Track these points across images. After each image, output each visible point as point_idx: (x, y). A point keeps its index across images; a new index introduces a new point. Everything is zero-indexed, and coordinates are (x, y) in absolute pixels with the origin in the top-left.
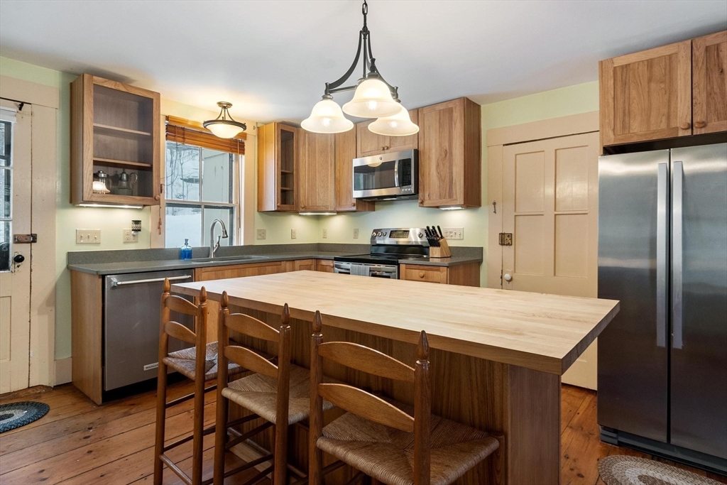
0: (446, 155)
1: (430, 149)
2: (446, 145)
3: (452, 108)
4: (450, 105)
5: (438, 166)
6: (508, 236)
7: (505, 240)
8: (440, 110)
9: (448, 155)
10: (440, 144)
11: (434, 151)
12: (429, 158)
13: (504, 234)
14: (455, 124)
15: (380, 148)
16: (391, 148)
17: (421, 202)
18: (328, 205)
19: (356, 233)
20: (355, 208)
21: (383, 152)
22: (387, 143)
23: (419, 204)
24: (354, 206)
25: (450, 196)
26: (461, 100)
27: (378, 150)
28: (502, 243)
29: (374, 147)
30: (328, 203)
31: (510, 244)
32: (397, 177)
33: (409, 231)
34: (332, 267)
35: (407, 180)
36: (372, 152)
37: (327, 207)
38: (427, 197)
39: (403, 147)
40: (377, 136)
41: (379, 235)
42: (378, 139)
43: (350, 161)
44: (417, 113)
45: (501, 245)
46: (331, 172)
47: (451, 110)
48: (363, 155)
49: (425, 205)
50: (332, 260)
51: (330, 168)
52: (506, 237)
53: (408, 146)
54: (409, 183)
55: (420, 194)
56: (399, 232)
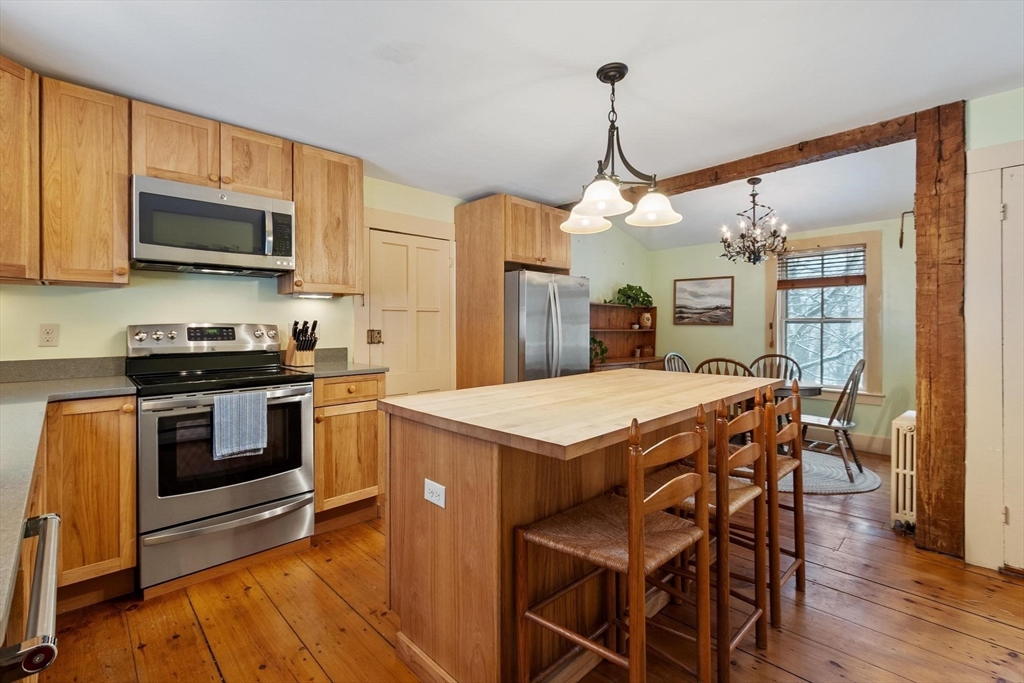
0: (338, 224)
1: (313, 210)
2: (339, 212)
3: (347, 165)
4: (346, 161)
5: (326, 236)
6: (379, 333)
7: (374, 337)
8: (329, 162)
9: (341, 225)
10: (330, 209)
11: (319, 213)
13: (373, 331)
14: (351, 189)
15: (205, 175)
16: (234, 184)
17: (299, 284)
18: (22, 263)
19: (49, 335)
20: (124, 280)
21: (213, 184)
22: (226, 172)
23: (295, 287)
24: (121, 274)
25: (345, 282)
26: (360, 161)
27: (199, 176)
28: (371, 342)
29: (188, 167)
30: (22, 258)
31: (379, 342)
32: (270, 239)
33: (233, 329)
34: (126, 412)
35: (283, 247)
36: (183, 176)
37: (22, 269)
38: (308, 277)
39: (263, 190)
40: (196, 148)
41: (155, 337)
42: (199, 157)
43: (104, 173)
44: (291, 148)
45: (368, 343)
46: (31, 180)
47: (345, 168)
48: (154, 173)
49: (305, 290)
50: (129, 397)
51: (26, 169)
52: (376, 334)
53: (273, 192)
54: (288, 253)
55: (296, 272)
56: (210, 331)
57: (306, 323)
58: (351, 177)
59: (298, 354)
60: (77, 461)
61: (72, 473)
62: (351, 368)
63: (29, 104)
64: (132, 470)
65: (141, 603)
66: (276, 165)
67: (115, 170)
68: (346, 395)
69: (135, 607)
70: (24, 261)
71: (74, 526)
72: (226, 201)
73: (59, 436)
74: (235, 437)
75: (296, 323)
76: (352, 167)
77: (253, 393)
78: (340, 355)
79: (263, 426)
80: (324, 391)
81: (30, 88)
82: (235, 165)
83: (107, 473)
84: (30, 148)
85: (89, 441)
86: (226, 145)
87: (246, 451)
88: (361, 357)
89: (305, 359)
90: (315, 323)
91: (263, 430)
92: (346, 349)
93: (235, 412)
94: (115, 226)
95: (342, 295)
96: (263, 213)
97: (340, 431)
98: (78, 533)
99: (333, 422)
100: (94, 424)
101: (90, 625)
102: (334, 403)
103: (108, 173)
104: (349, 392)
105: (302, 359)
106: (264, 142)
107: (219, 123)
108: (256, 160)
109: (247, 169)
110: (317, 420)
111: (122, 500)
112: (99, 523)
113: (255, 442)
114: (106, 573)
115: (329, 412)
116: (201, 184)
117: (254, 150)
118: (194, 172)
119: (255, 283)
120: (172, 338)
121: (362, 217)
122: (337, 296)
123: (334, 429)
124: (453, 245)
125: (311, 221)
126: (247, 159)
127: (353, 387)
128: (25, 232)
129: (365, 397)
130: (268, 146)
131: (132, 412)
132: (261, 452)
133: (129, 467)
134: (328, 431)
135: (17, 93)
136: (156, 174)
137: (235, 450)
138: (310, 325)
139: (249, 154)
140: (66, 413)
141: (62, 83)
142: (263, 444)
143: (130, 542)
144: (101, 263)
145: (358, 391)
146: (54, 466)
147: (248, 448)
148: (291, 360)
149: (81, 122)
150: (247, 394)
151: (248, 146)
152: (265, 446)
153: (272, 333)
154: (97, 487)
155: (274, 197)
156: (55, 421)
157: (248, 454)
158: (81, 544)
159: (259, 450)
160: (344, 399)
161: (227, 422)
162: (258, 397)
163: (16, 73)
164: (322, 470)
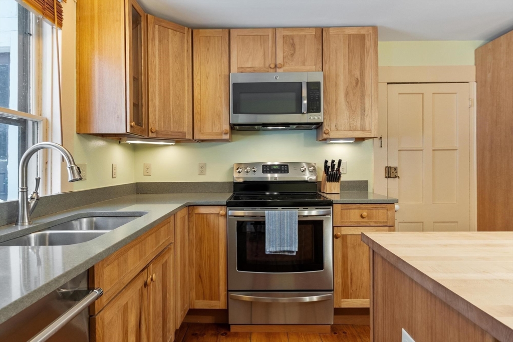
0: (357, 83)
1: (337, 76)
2: (357, 73)
3: (364, 35)
4: (363, 32)
5: (347, 94)
6: (395, 169)
7: (391, 173)
8: (349, 35)
9: (359, 84)
10: (350, 72)
11: (342, 77)
12: (336, 85)
13: (390, 167)
14: (368, 52)
15: (267, 65)
16: (285, 68)
17: (327, 132)
18: (185, 131)
19: (202, 169)
20: (227, 137)
21: (272, 70)
22: (280, 61)
23: (324, 135)
24: (226, 134)
25: (363, 129)
26: (375, 28)
27: (265, 67)
28: (388, 176)
29: (258, 63)
30: (185, 128)
31: (396, 177)
32: (305, 102)
33: (287, 165)
34: (221, 216)
35: (314, 106)
36: (256, 69)
37: (184, 133)
38: (333, 128)
39: (303, 67)
40: (263, 49)
41: (246, 170)
42: (264, 54)
43: (218, 75)
44: (321, 32)
45: (386, 177)
46: (188, 87)
47: (362, 38)
48: (241, 70)
49: (331, 137)
50: (223, 207)
51: (186, 81)
52: (393, 170)
53: (308, 68)
54: (318, 110)
55: (325, 124)
56: (275, 167)
57: (333, 161)
58: (368, 43)
59: (328, 184)
60: (200, 240)
61: (199, 246)
62: (371, 197)
63: (187, 46)
64: (225, 251)
65: (228, 333)
66: (310, 49)
67: (223, 73)
68: (359, 219)
69: (226, 334)
70: (186, 130)
71: (200, 277)
72: (279, 80)
73: (193, 225)
74: (278, 240)
75: (326, 162)
76: (368, 35)
77: (289, 211)
78: (362, 186)
79: (295, 235)
80: (341, 214)
81: (187, 37)
82: (285, 54)
83: (214, 250)
84: (188, 69)
85: (206, 230)
86: (280, 42)
87: (284, 251)
88: (379, 189)
89: (332, 188)
90: (340, 162)
91: (295, 239)
92: (367, 182)
93: (277, 223)
94: (223, 106)
95: (363, 139)
96: (301, 83)
97: (354, 247)
98: (202, 281)
99: (349, 239)
100: (208, 220)
101: (205, 336)
102: (349, 224)
103: (220, 76)
104: (362, 217)
105: (330, 189)
106: (303, 33)
107: (275, 29)
108: (297, 47)
109: (292, 55)
110: (335, 237)
111: (220, 267)
112: (210, 277)
113: (291, 246)
114: (213, 308)
115: (345, 231)
116: (265, 72)
117: (296, 40)
118: (262, 65)
119: (301, 135)
120: (254, 171)
121: (377, 74)
122: (359, 140)
123: (349, 245)
124: (474, 86)
125: (336, 83)
126: (292, 48)
127: (365, 214)
128: (186, 114)
129: (375, 222)
130: (305, 35)
131: (225, 215)
132: (295, 254)
133: (224, 248)
134: (344, 245)
135: (182, 42)
136: (242, 70)
137: (278, 249)
138: (336, 163)
139: (293, 45)
140: (196, 212)
141: (200, 30)
142: (295, 248)
143: (224, 293)
144: (217, 128)
145: (369, 216)
146: (191, 241)
147: (285, 249)
148: (324, 189)
149: (208, 50)
150: (285, 211)
151: (292, 39)
152: (297, 250)
153: (311, 169)
154: (209, 257)
155: (309, 71)
156: (192, 216)
157: (286, 254)
158: (203, 287)
159: (293, 252)
160: (357, 222)
161: (273, 229)
162: (292, 215)
163: (182, 31)
164: (340, 275)
